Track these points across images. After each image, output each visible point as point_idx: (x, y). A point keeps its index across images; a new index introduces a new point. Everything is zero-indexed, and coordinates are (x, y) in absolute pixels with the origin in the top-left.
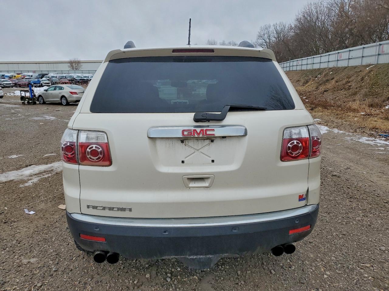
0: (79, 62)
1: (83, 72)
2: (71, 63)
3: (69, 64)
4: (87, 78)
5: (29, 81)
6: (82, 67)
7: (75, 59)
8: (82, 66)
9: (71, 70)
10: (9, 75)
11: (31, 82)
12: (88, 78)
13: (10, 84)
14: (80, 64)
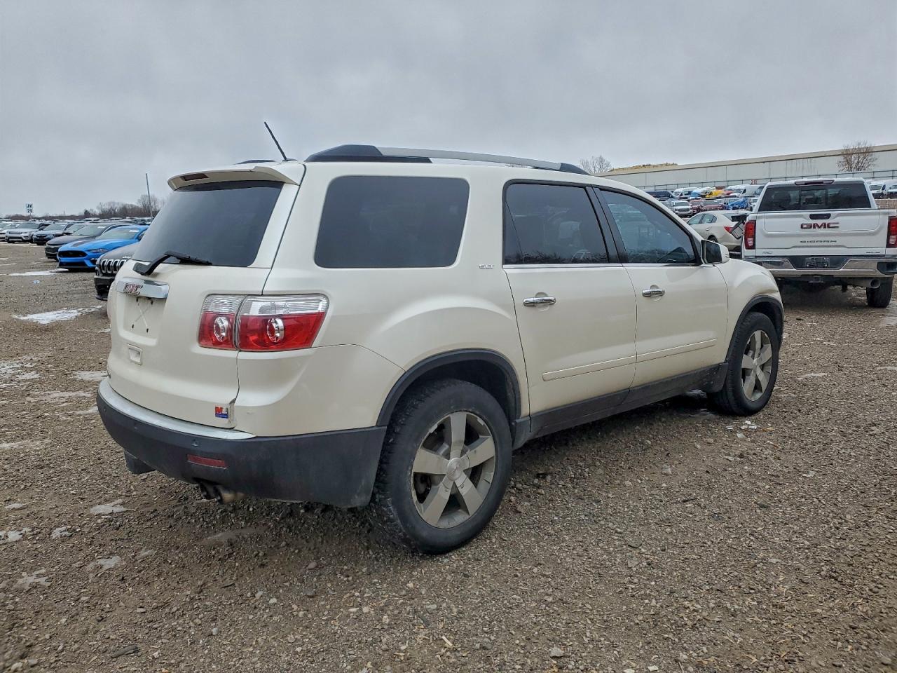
0: (868, 152)
1: (876, 175)
2: (847, 154)
3: (841, 158)
4: (881, 191)
5: (725, 203)
6: (875, 163)
7: (859, 144)
8: (876, 159)
9: (843, 172)
10: (699, 190)
11: (729, 204)
12: (883, 189)
13: (688, 210)
14: (871, 155)
